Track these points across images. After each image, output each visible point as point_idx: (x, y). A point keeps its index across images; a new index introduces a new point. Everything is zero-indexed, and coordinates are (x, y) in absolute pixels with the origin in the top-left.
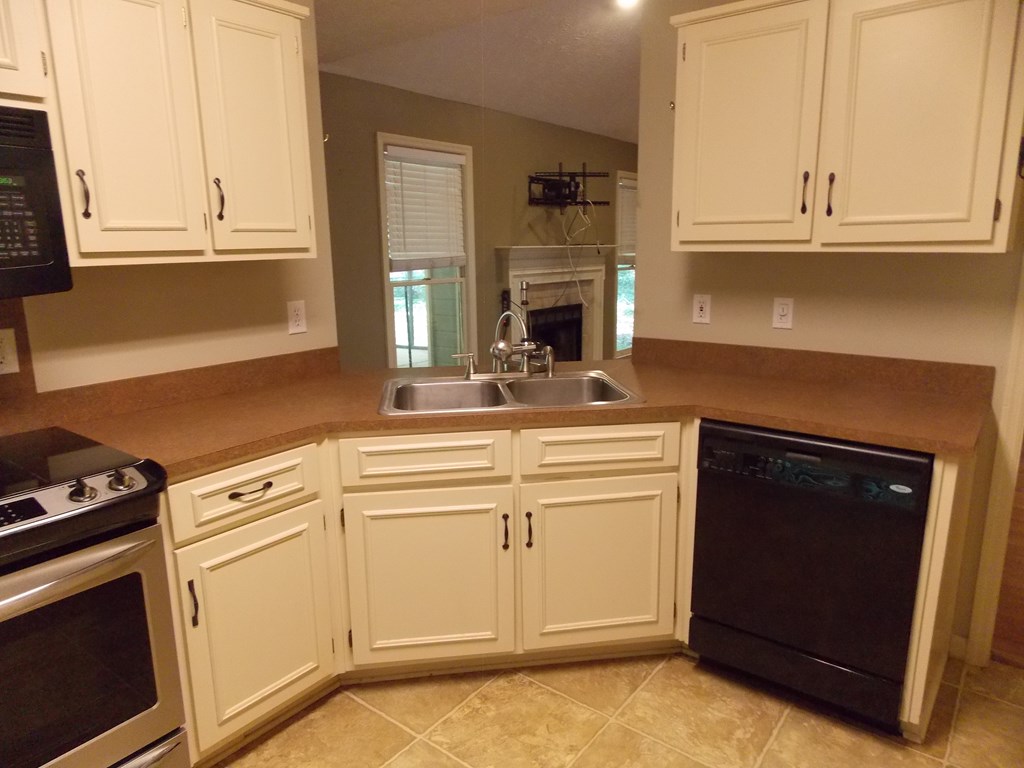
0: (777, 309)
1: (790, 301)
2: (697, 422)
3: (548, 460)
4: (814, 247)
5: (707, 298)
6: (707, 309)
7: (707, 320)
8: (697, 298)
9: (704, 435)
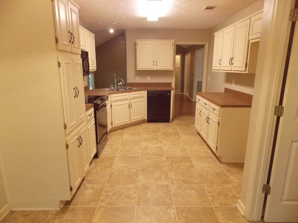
0: (148, 77)
1: (149, 76)
2: (146, 91)
3: (133, 96)
4: (155, 69)
5: (138, 77)
6: (138, 78)
7: (138, 79)
8: (137, 76)
9: (147, 92)
